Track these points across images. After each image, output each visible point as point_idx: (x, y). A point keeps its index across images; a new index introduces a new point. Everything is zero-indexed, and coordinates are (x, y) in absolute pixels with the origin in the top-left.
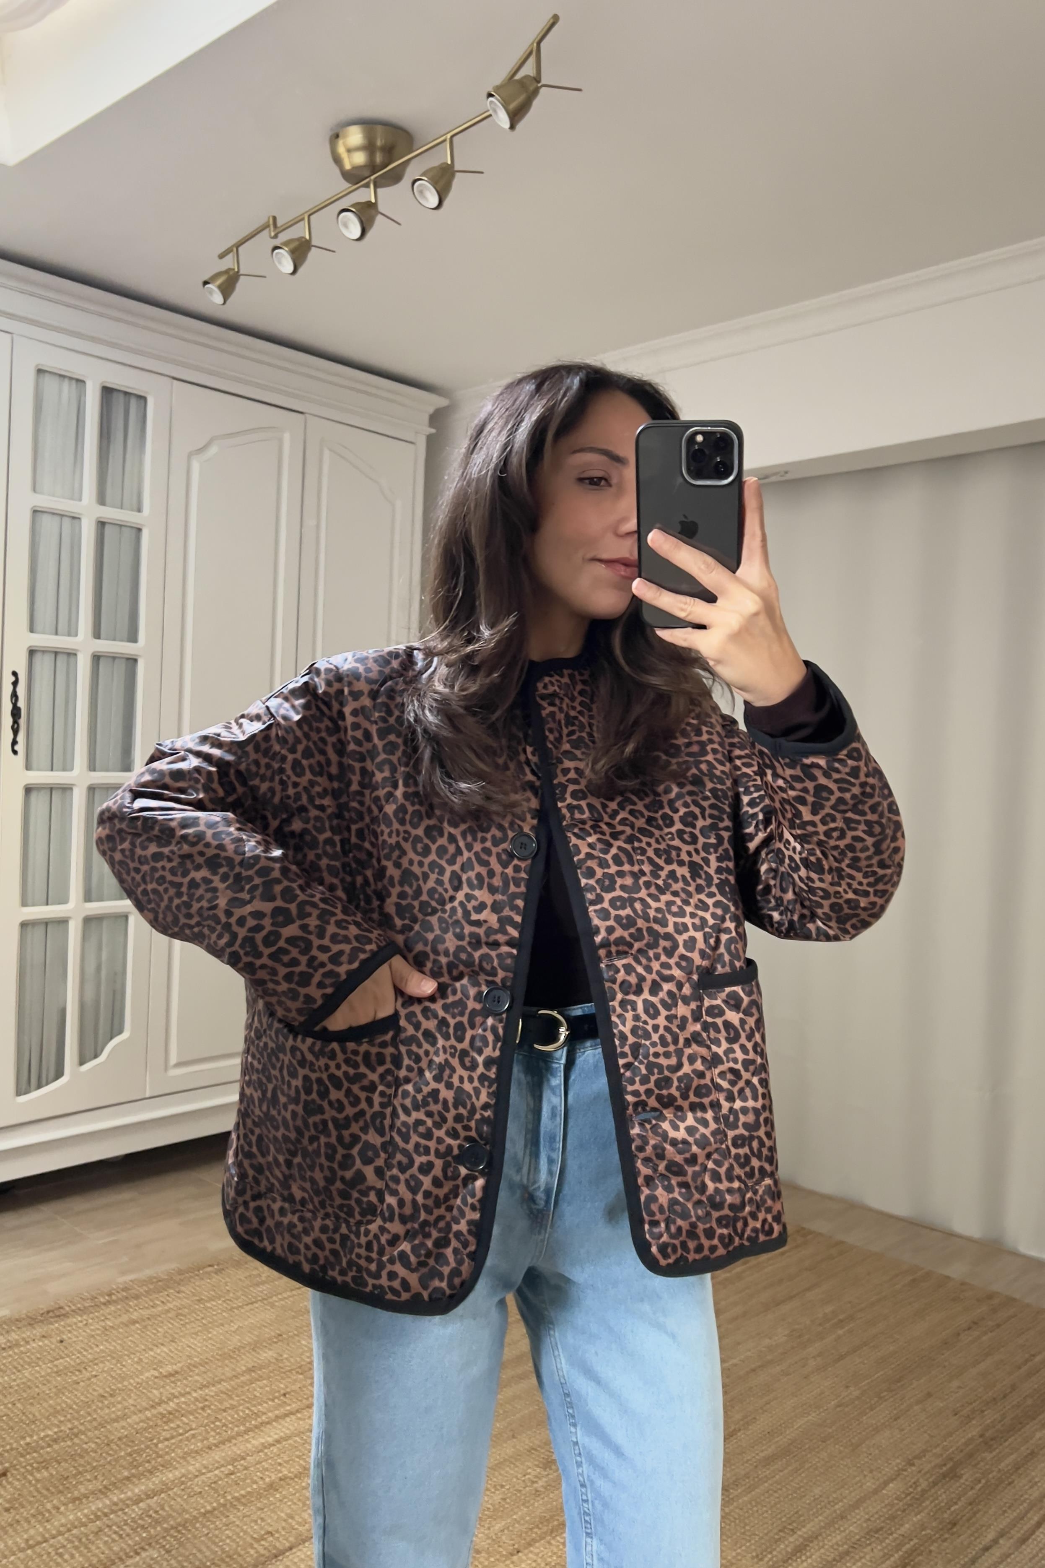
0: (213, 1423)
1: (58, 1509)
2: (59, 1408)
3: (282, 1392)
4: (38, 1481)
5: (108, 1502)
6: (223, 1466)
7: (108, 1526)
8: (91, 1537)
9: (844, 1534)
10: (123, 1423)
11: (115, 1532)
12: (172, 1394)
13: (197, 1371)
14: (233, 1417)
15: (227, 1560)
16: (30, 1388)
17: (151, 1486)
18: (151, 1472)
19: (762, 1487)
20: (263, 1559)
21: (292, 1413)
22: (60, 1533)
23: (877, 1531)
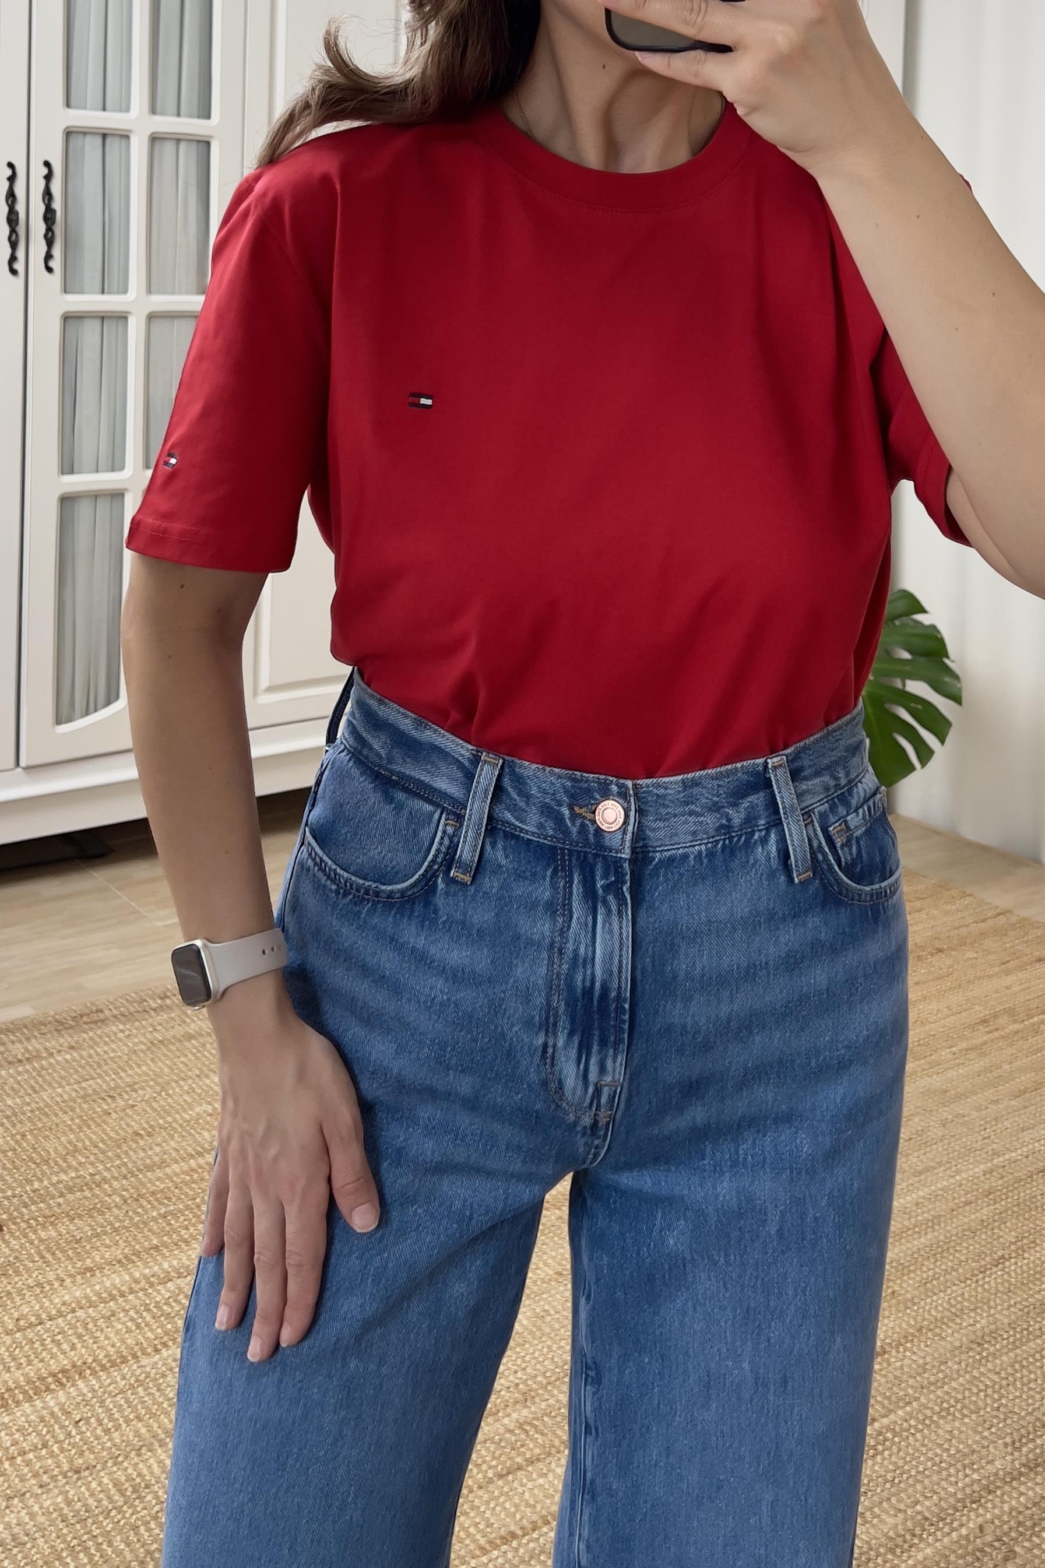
1: (63, 1281)
2: (80, 1145)
4: (41, 1240)
5: (127, 1278)
7: (124, 1310)
8: (101, 1322)
10: (159, 1173)
11: (132, 1320)
16: (47, 1115)
18: (187, 1242)
22: (61, 1316)
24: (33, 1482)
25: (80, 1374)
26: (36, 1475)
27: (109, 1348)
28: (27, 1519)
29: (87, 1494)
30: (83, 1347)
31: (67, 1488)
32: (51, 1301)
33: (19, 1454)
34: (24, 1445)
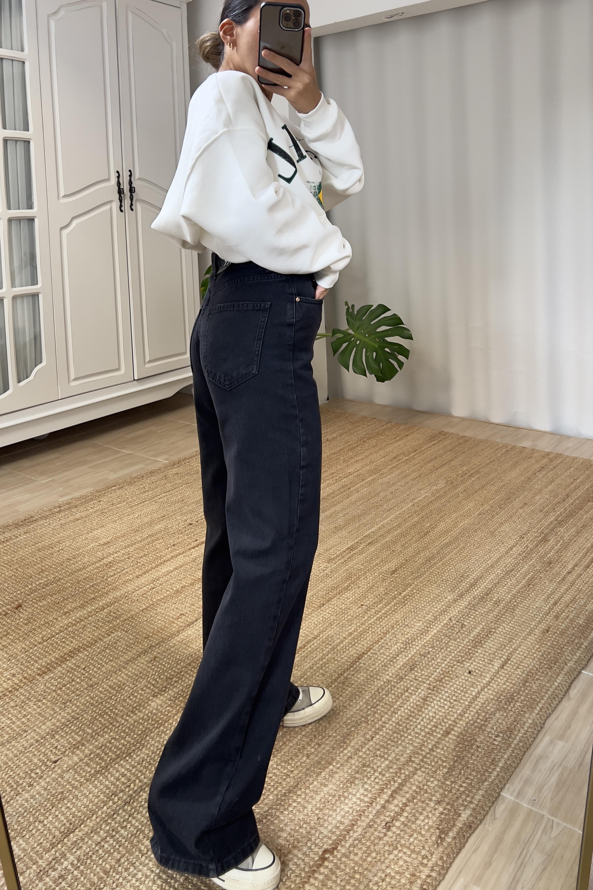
0: (136, 565)
1: (57, 619)
2: (44, 568)
3: (172, 544)
4: (41, 606)
5: (85, 612)
6: (147, 585)
7: (89, 624)
8: (80, 630)
9: (494, 575)
10: (84, 571)
11: (94, 626)
12: (110, 553)
13: (120, 540)
14: (147, 560)
15: (161, 631)
16: (24, 560)
17: (108, 600)
18: (106, 593)
19: (447, 558)
20: (182, 628)
21: (180, 554)
22: (61, 631)
23: (511, 571)
24: (73, 695)
25: (79, 651)
26: (73, 692)
27: (88, 639)
28: (76, 709)
29: (99, 693)
30: (76, 641)
31: (89, 693)
32: (55, 628)
33: (63, 686)
34: (64, 682)
